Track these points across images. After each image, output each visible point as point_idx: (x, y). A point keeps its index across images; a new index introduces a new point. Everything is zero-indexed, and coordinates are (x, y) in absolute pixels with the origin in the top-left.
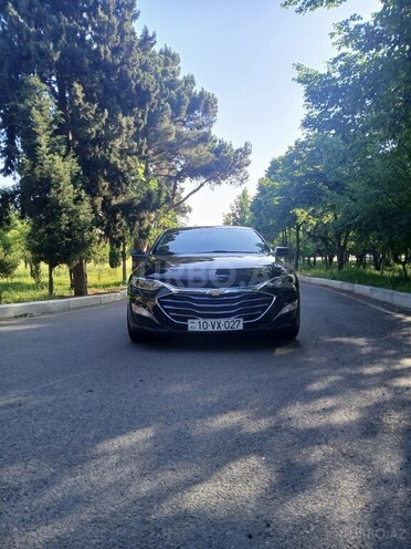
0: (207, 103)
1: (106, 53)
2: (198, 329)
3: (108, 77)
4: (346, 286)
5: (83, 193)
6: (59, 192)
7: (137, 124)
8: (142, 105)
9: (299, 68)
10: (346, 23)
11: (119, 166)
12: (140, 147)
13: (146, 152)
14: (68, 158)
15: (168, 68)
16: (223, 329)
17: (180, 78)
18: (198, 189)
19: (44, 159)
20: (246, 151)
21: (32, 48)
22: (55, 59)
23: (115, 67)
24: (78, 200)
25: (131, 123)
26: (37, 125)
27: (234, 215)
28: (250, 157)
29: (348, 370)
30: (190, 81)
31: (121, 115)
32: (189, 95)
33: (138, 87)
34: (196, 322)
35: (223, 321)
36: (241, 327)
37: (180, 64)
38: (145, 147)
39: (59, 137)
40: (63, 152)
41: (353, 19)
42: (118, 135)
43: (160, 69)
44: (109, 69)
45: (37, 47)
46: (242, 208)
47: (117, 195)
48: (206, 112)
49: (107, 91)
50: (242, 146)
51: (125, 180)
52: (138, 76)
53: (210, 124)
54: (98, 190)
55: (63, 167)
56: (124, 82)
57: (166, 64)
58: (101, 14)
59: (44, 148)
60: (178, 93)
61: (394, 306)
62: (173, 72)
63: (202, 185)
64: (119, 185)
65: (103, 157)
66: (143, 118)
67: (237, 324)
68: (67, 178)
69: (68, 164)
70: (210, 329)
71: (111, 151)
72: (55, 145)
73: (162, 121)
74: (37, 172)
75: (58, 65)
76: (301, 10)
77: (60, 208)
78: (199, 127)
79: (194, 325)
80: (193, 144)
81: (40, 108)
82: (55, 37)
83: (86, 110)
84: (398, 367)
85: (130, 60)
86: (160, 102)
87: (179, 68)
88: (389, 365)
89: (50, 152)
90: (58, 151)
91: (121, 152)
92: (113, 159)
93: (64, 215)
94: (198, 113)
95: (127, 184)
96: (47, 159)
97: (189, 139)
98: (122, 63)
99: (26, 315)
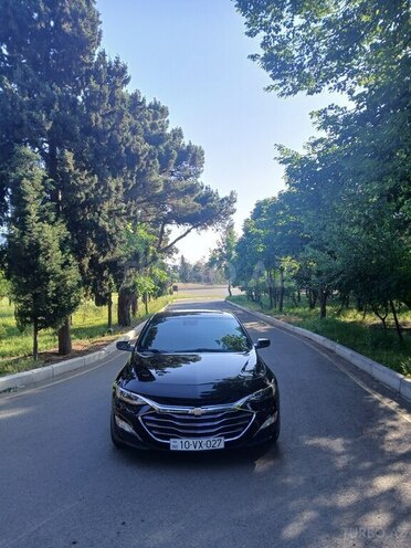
0: (194, 155)
1: (97, 119)
2: (180, 448)
3: (98, 141)
4: (328, 344)
5: (71, 258)
6: (47, 259)
7: (125, 185)
8: (131, 167)
9: (280, 148)
10: (325, 111)
11: (108, 229)
12: (128, 209)
13: (135, 212)
14: (56, 224)
15: (157, 122)
16: (205, 448)
17: (168, 131)
18: (185, 235)
19: (34, 227)
20: (231, 200)
21: (25, 117)
22: (47, 128)
23: (105, 133)
24: (65, 265)
25: (120, 184)
26: (26, 194)
27: (220, 250)
28: (235, 206)
29: (323, 501)
30: (178, 134)
31: (110, 178)
32: (177, 149)
33: (128, 150)
34: (179, 441)
35: (204, 440)
36: (222, 446)
37: (169, 118)
38: (133, 209)
39: (49, 204)
40: (52, 218)
41: (331, 108)
42: (108, 198)
43: (149, 123)
44: (99, 135)
45: (30, 116)
46: (229, 244)
47: (104, 254)
48: (193, 163)
49: (97, 155)
50: (228, 195)
51: (113, 242)
52: (127, 139)
53: (197, 174)
54: (86, 251)
55: (52, 234)
56: (114, 145)
57: (155, 117)
58: (93, 83)
59: (33, 216)
60: (166, 148)
61: (373, 378)
62: (162, 126)
63: (189, 231)
64: (107, 246)
65: (91, 220)
66: (131, 178)
67: (219, 443)
68: (56, 245)
69: (57, 231)
70: (192, 448)
71: (100, 213)
72: (44, 211)
73: (151, 175)
74: (26, 240)
75: (49, 132)
76: (282, 95)
77: (48, 274)
78: (186, 177)
79: (177, 444)
80: (181, 194)
81: (30, 178)
82: (48, 106)
83: (75, 176)
84: (370, 493)
85: (121, 126)
86: (148, 163)
87: (168, 122)
88: (363, 488)
89: (39, 221)
90: (47, 218)
91: (110, 213)
92: (102, 223)
93: (51, 282)
94: (185, 165)
95: (115, 246)
96: (37, 227)
97: (177, 190)
98: (113, 129)
99: (9, 389)
